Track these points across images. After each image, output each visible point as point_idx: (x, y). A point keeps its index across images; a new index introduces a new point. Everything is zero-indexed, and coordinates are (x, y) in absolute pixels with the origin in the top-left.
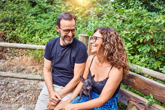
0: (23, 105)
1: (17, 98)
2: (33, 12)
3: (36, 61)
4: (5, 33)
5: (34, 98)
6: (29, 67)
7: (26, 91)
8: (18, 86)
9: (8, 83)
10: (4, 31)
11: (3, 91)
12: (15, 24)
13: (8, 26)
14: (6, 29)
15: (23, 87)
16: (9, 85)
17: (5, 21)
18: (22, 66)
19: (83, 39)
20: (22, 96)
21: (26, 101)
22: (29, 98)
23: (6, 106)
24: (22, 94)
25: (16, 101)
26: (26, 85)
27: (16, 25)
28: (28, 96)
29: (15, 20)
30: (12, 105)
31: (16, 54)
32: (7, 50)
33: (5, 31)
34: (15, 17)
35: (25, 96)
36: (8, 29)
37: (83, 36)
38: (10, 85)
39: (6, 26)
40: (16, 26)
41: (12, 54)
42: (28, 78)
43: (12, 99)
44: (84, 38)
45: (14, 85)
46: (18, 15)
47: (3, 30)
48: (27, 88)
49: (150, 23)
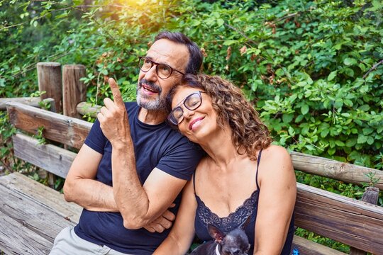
19: (47, 73)
37: (47, 67)
44: (51, 71)
49: (195, 27)
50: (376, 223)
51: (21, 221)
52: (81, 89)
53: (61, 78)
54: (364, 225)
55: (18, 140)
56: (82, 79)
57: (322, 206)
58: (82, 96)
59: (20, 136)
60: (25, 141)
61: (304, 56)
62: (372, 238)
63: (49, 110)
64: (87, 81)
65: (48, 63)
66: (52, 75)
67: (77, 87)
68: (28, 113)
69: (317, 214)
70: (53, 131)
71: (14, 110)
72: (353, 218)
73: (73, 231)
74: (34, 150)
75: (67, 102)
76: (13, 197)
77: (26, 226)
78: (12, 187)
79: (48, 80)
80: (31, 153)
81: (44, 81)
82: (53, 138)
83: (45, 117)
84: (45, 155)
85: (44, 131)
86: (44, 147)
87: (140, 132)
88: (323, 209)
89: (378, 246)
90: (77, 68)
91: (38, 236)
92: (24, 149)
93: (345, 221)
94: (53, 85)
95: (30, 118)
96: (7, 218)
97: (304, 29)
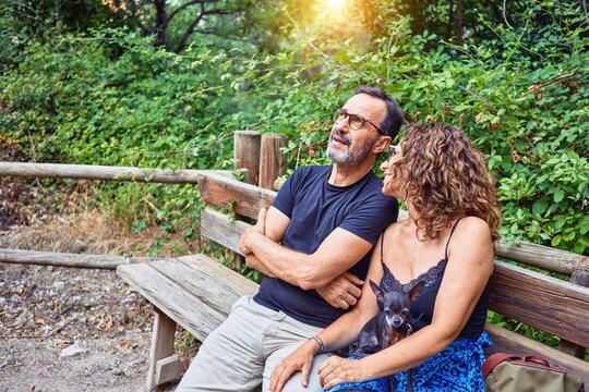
0: (76, 342)
1: (62, 324)
2: (111, 76)
3: (121, 225)
4: (23, 145)
5: (110, 323)
6: (98, 244)
7: (88, 308)
8: (64, 295)
9: (34, 287)
10: (20, 137)
11: (19, 309)
12: (57, 114)
13: (32, 122)
14: (26, 132)
15: (78, 298)
16: (38, 295)
17: (24, 106)
18: (78, 241)
19: (245, 143)
20: (76, 320)
21: (86, 330)
22: (97, 323)
23: (29, 344)
24: (75, 315)
25: (59, 331)
26: (89, 292)
27: (59, 117)
28: (93, 318)
29: (57, 103)
30: (45, 342)
31: (61, 206)
32: (32, 197)
33: (26, 138)
34: (55, 94)
35: (84, 320)
36: (32, 131)
37: (245, 135)
38: (41, 293)
39: (27, 121)
40: (61, 121)
41: (48, 208)
42: (93, 263)
43: (47, 327)
44: (249, 140)
45: (52, 293)
46: (64, 85)
47: (18, 133)
48: (92, 300)
49: (421, 89)
50: (581, 306)
51: (200, 298)
52: (280, 162)
53: (259, 150)
54: (568, 309)
55: (207, 215)
56: (281, 149)
57: (524, 287)
58: (281, 169)
59: (209, 211)
60: (213, 216)
61: (573, 130)
62: (577, 324)
63: (242, 180)
64: (286, 150)
65: (247, 132)
66: (250, 145)
67: (276, 159)
68: (220, 184)
69: (519, 296)
70: (244, 204)
71: (205, 181)
72: (557, 301)
73: (252, 300)
74: (223, 226)
75: (263, 177)
76: (194, 276)
77: (206, 303)
78: (196, 267)
79: (245, 151)
80: (217, 230)
81: (240, 151)
82: (243, 213)
83: (237, 187)
84: (234, 232)
85: (235, 205)
86: (233, 223)
87: (328, 194)
88: (526, 291)
89: (585, 334)
90: (277, 137)
91: (217, 313)
92: (211, 225)
93: (548, 305)
94: (250, 157)
95: (221, 189)
96: (186, 293)
97: (581, 94)
